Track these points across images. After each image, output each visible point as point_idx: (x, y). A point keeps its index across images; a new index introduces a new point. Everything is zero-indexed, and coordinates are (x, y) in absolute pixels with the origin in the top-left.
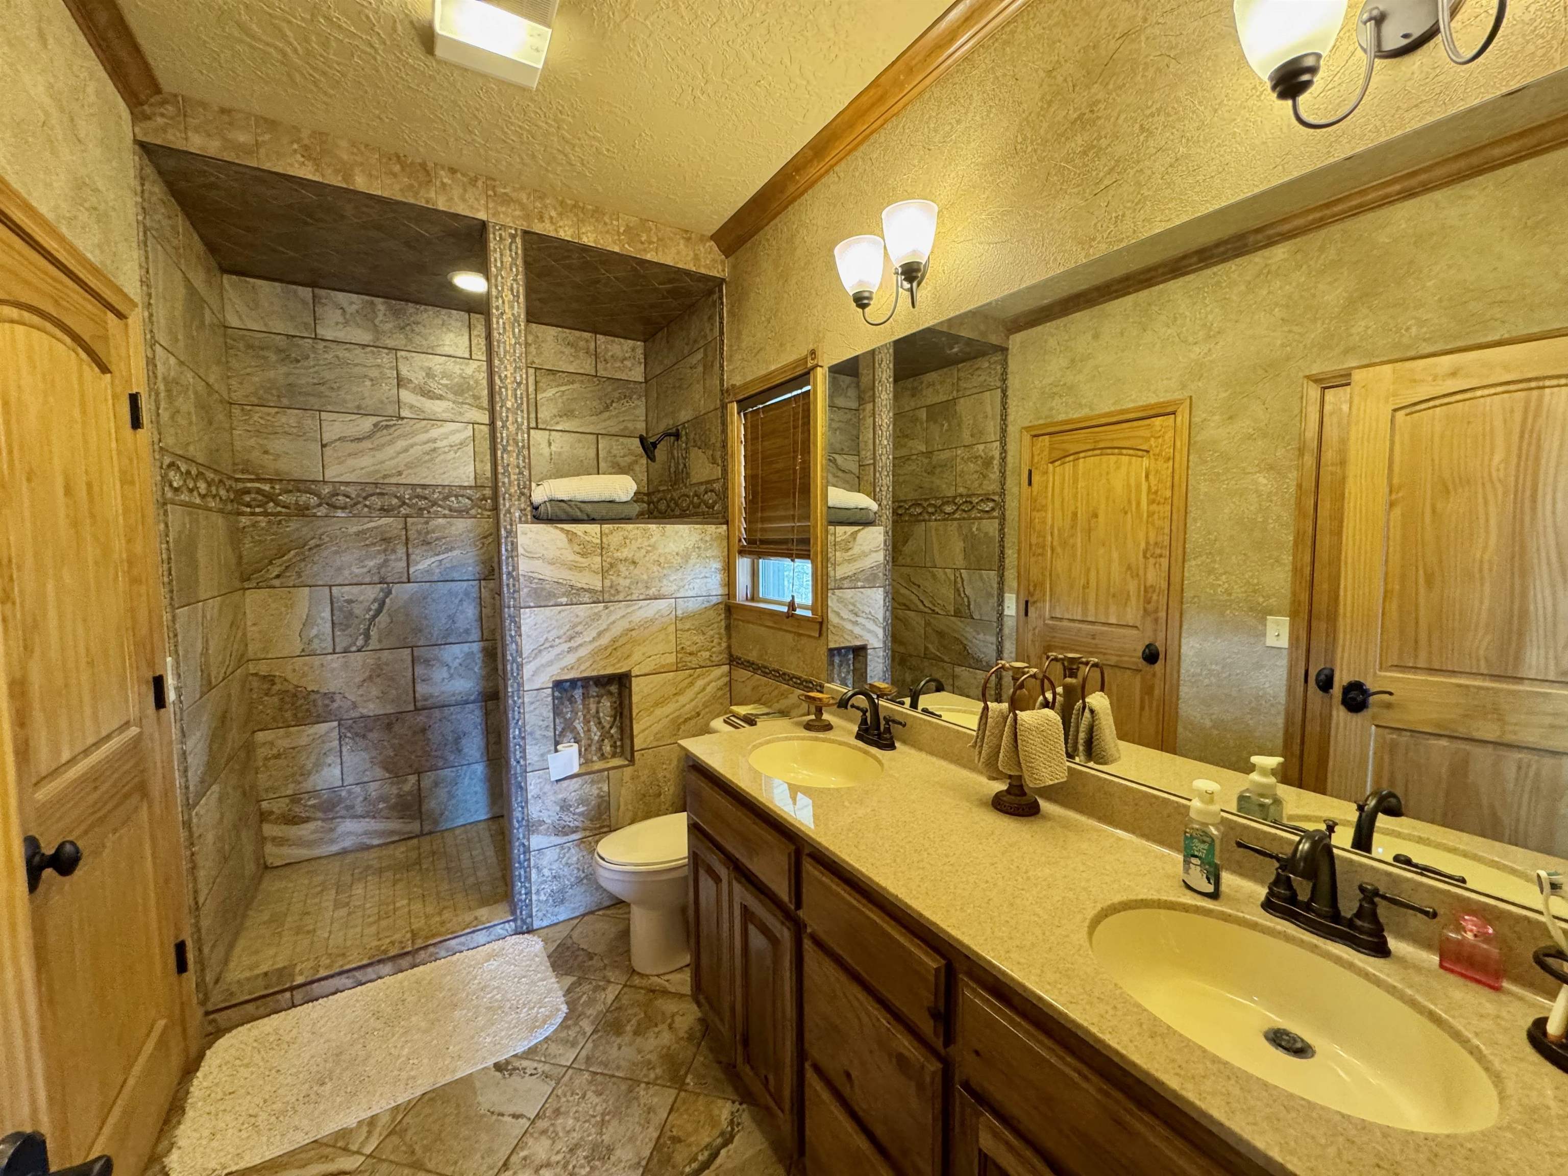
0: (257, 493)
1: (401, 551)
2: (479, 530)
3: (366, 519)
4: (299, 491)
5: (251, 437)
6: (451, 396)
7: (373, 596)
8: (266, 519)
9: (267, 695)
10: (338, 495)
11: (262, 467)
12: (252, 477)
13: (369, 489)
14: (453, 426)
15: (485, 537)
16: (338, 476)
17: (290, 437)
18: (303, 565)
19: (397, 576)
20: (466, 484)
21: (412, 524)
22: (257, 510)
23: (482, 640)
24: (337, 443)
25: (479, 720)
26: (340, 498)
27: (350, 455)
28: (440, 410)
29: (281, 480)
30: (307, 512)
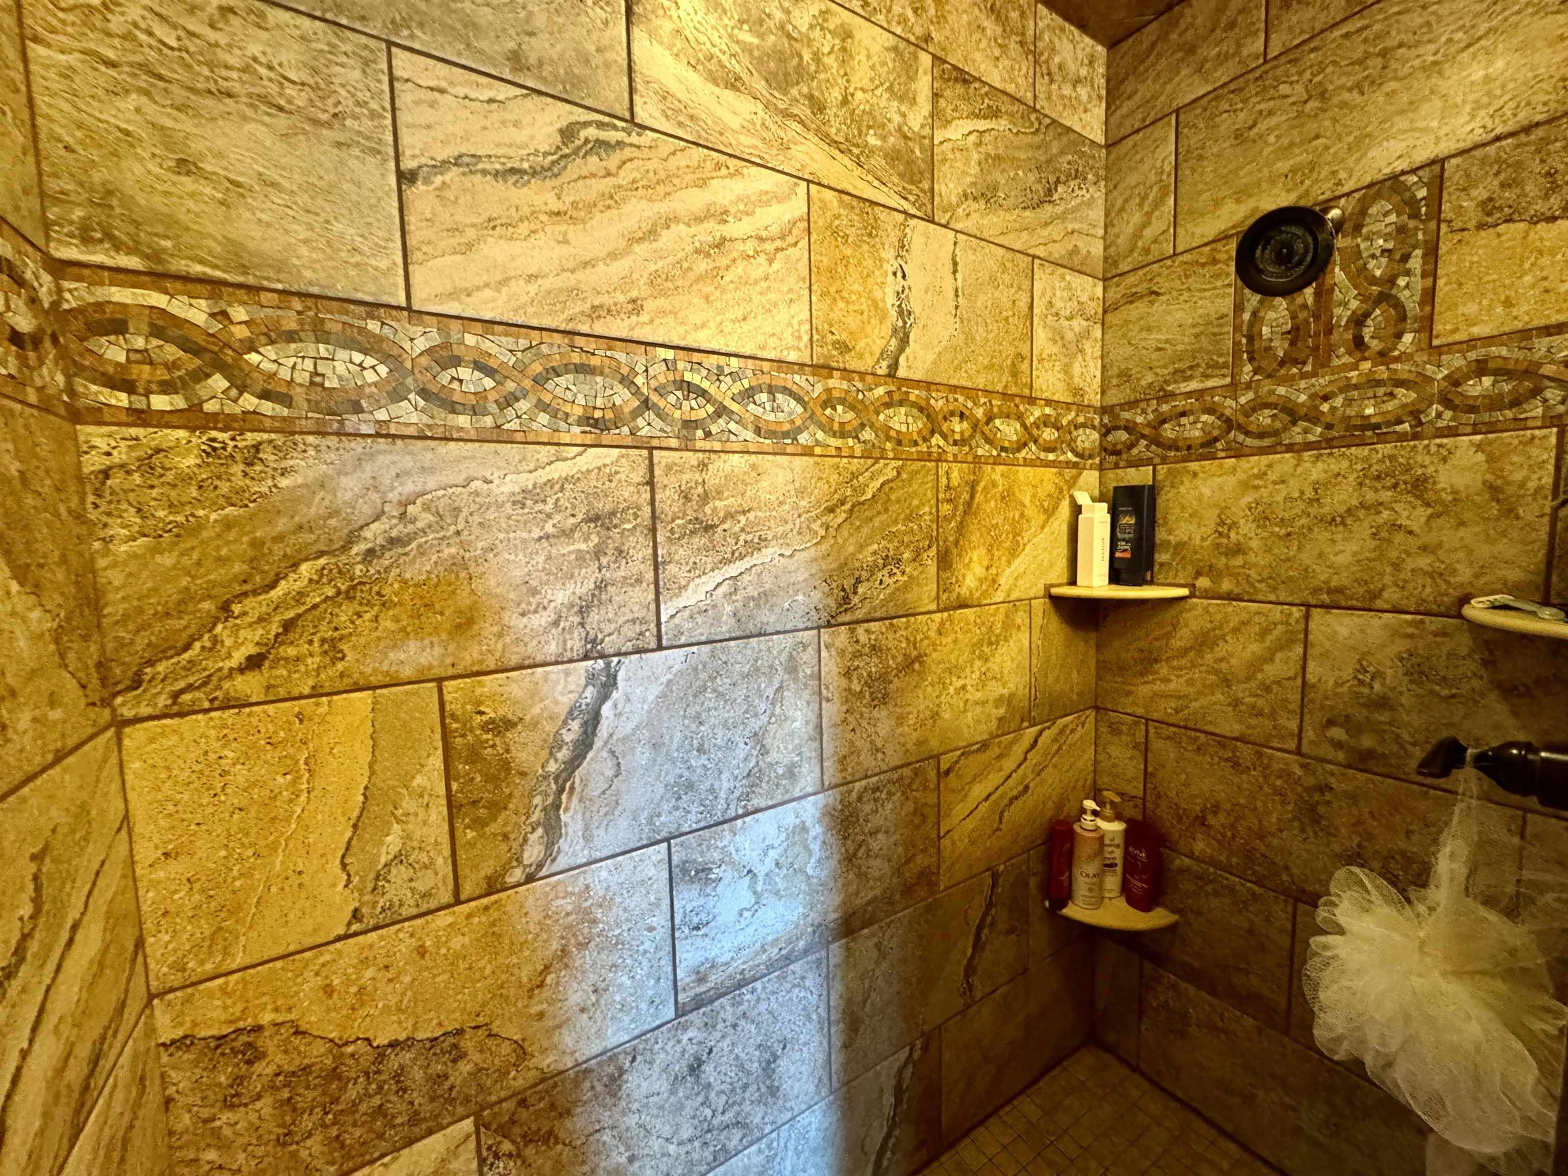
0: (157, 331)
1: (640, 550)
2: (820, 490)
3: (544, 453)
4: (322, 336)
5: (117, 91)
6: (760, 85)
7: (566, 701)
8: (199, 440)
9: (229, 1104)
10: (457, 362)
11: (171, 222)
12: (133, 262)
13: (553, 347)
14: (765, 180)
15: (831, 510)
16: (453, 295)
17: (282, 122)
18: (344, 614)
19: (630, 631)
20: (792, 357)
21: (669, 468)
22: (160, 402)
23: (823, 789)
24: (453, 174)
25: (814, 999)
26: (464, 372)
27: (492, 224)
28: (735, 123)
29: (254, 290)
30: (352, 422)
